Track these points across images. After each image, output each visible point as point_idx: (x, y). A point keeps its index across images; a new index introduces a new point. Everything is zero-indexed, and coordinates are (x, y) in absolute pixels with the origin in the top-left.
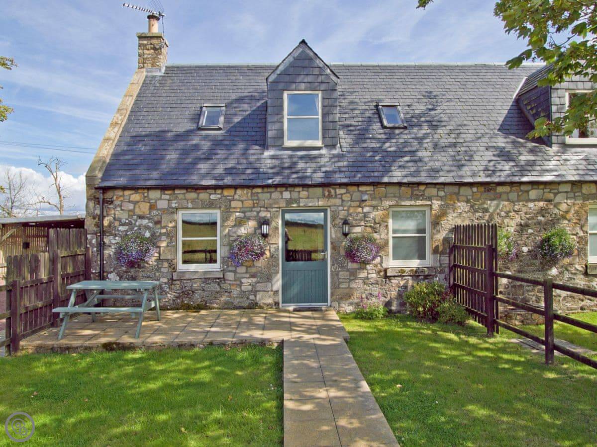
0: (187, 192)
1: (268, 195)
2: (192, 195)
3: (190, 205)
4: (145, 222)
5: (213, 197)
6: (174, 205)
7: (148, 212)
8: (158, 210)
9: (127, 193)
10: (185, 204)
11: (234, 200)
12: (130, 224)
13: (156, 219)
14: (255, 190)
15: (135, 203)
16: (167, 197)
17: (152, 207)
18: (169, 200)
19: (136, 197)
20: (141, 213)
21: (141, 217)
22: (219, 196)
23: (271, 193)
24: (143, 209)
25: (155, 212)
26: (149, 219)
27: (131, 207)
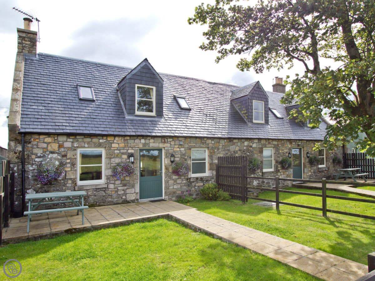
0: (85, 137)
2: (88, 140)
3: (86, 145)
4: (55, 156)
5: (101, 141)
6: (75, 145)
7: (57, 149)
8: (64, 148)
9: (42, 137)
10: (83, 145)
11: (113, 143)
12: (44, 156)
13: (63, 154)
14: (126, 138)
15: (48, 143)
16: (71, 140)
17: (60, 146)
18: (72, 142)
19: (48, 140)
20: (52, 150)
21: (52, 152)
22: (105, 140)
23: (134, 140)
24: (54, 147)
25: (62, 149)
26: (58, 153)
27: (45, 145)
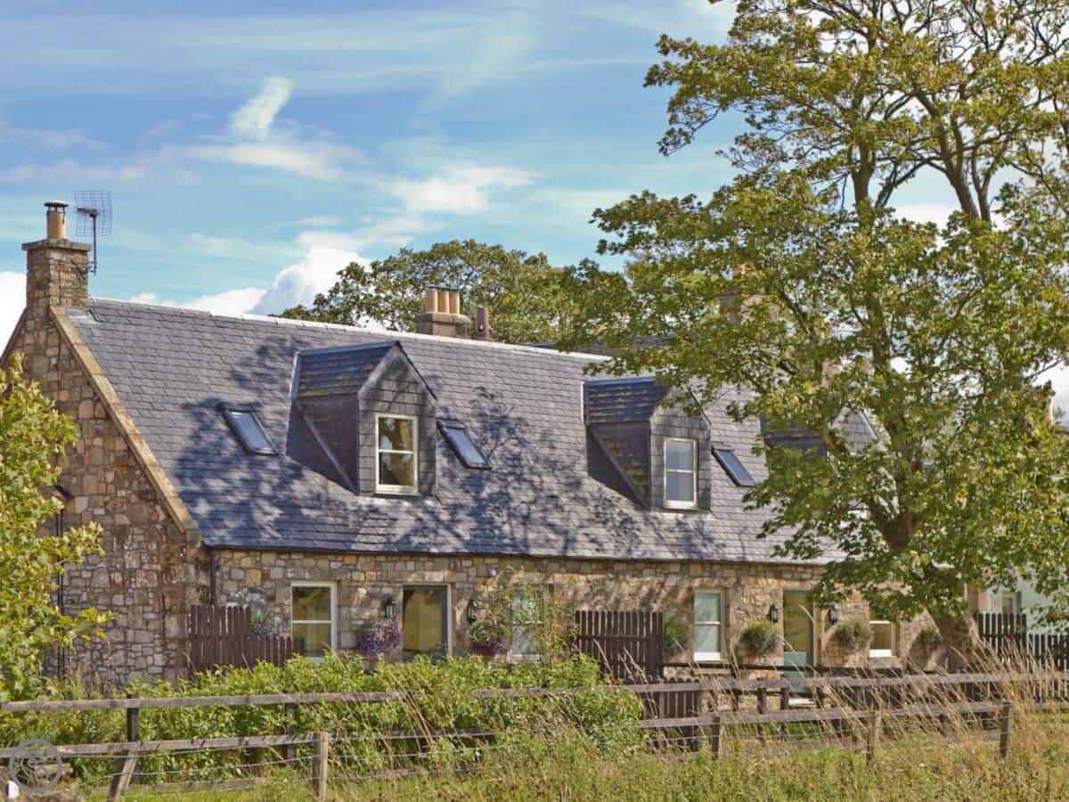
0: (305, 557)
1: (392, 564)
2: (310, 562)
3: (307, 575)
4: (256, 597)
5: (333, 565)
6: (289, 575)
7: (259, 584)
8: (272, 580)
9: (237, 555)
10: (301, 575)
11: (356, 570)
12: (240, 599)
13: (269, 593)
14: (378, 559)
15: (245, 570)
16: (282, 563)
17: (265, 577)
18: (285, 567)
19: (247, 561)
20: (252, 585)
21: (252, 590)
22: (340, 564)
23: (395, 562)
24: (254, 579)
25: (268, 584)
26: (261, 593)
27: (241, 574)
